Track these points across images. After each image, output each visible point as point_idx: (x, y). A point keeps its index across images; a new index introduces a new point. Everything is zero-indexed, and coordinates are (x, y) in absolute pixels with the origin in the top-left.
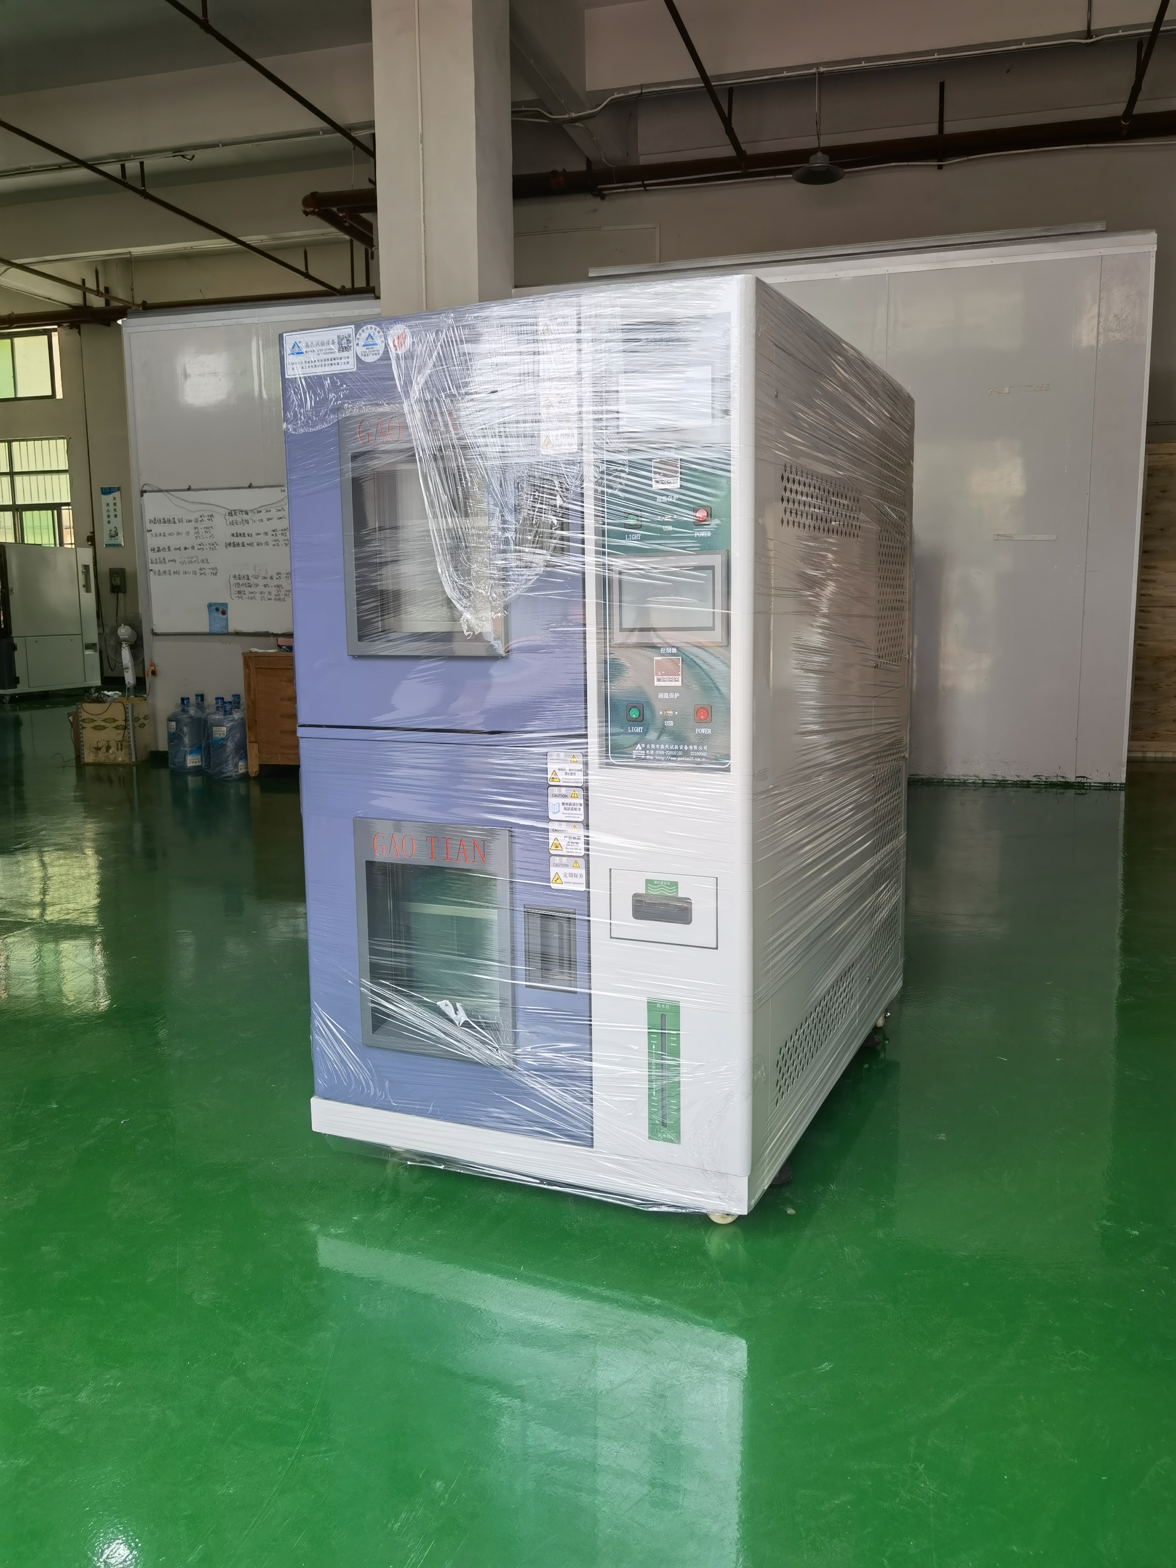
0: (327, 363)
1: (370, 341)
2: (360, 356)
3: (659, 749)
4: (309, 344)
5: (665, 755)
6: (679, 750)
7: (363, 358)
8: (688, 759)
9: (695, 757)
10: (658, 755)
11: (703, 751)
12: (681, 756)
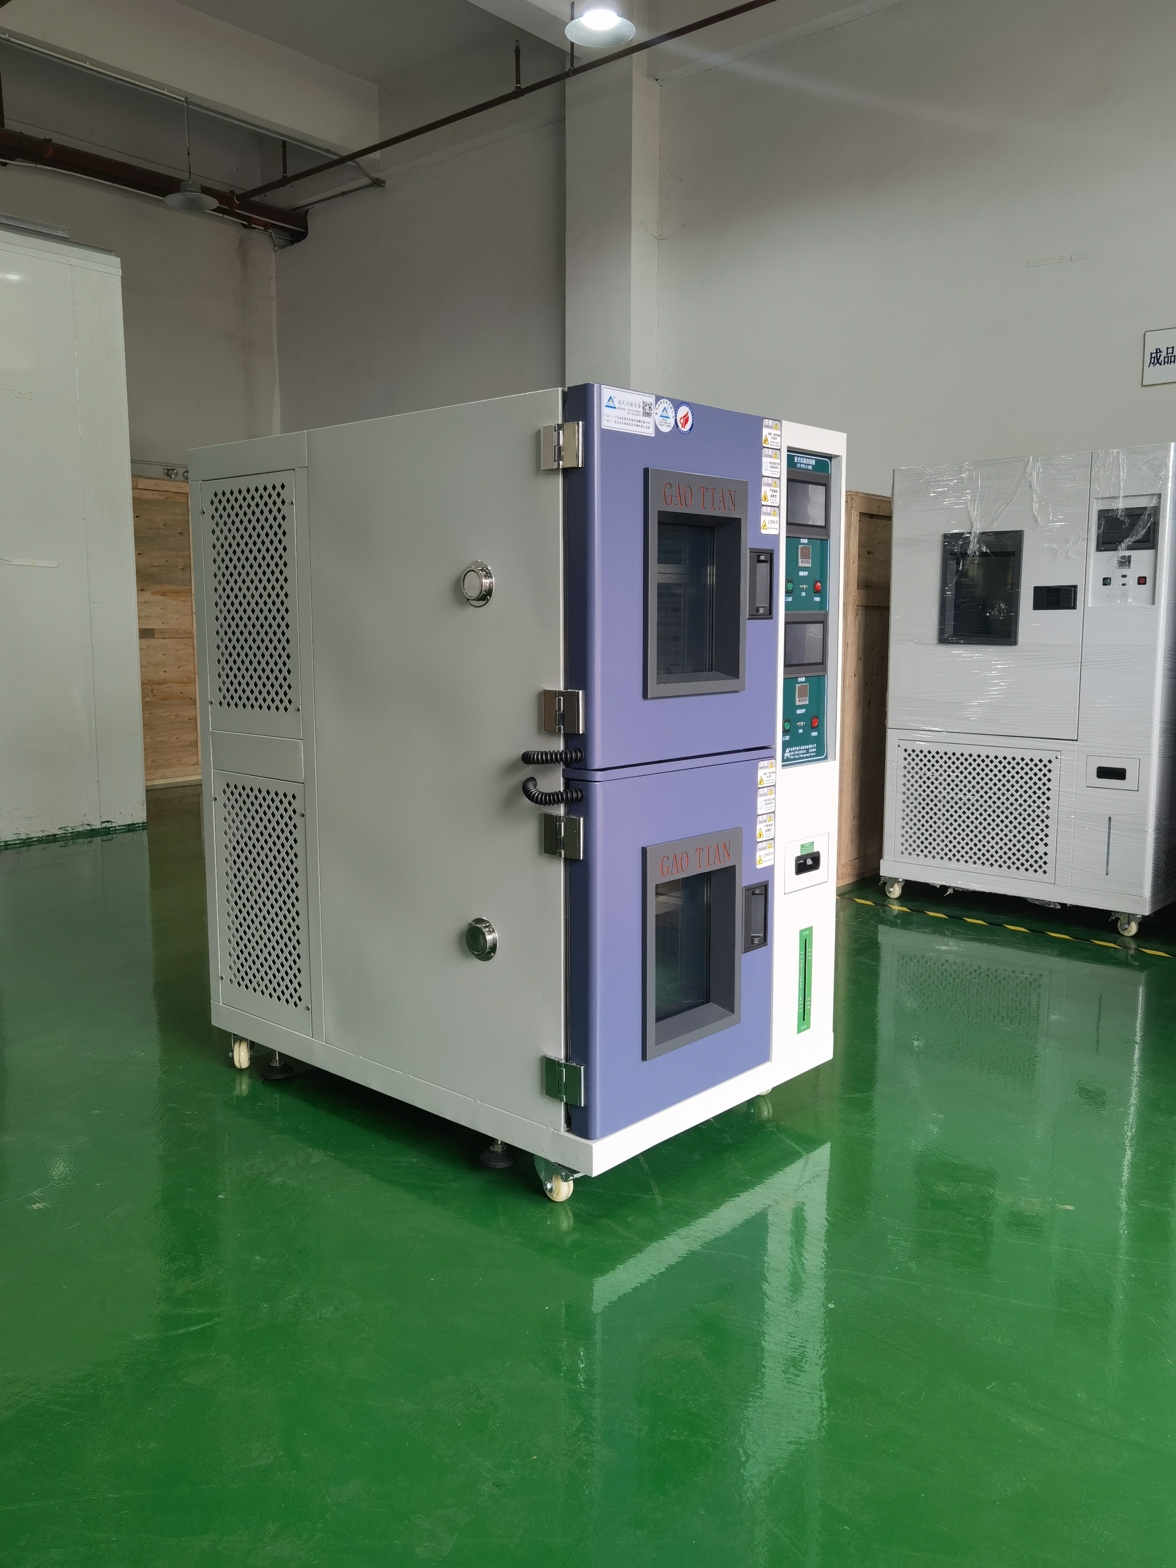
0: (634, 423)
1: (665, 414)
2: (657, 424)
3: (796, 751)
4: (622, 402)
5: (798, 754)
6: (804, 749)
7: (659, 427)
8: (808, 755)
9: (811, 753)
10: (796, 755)
11: (814, 748)
12: (805, 754)
